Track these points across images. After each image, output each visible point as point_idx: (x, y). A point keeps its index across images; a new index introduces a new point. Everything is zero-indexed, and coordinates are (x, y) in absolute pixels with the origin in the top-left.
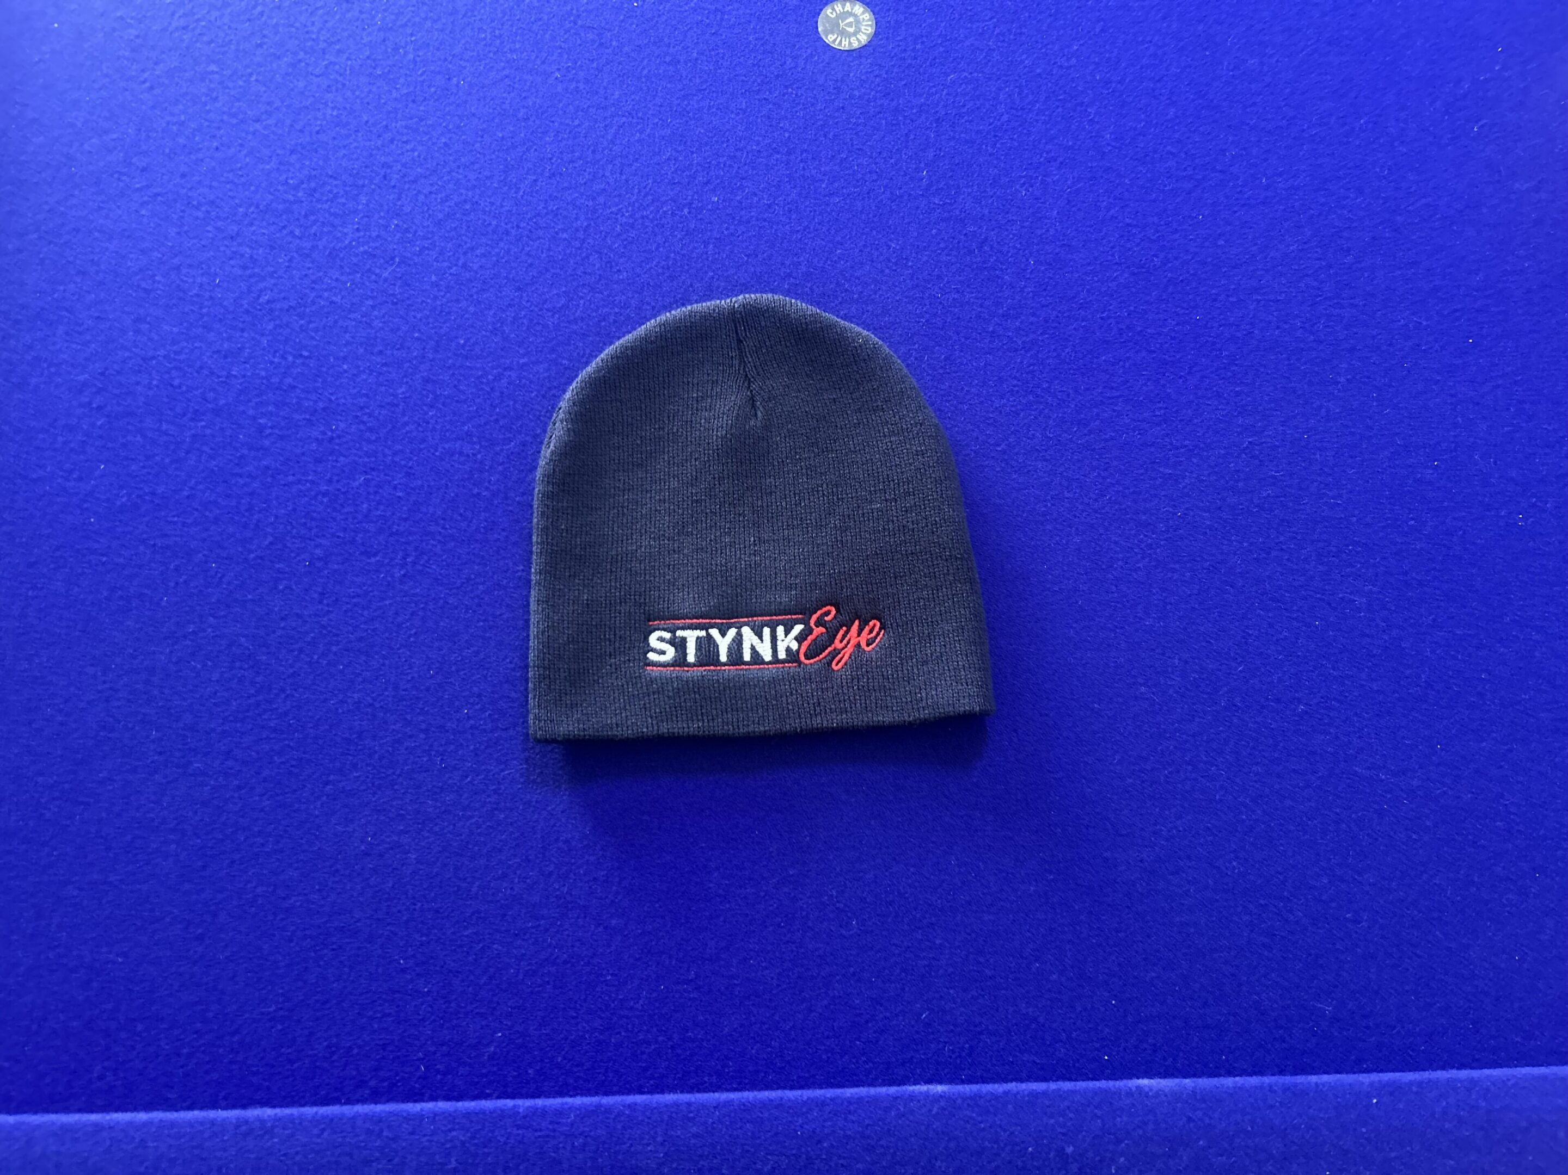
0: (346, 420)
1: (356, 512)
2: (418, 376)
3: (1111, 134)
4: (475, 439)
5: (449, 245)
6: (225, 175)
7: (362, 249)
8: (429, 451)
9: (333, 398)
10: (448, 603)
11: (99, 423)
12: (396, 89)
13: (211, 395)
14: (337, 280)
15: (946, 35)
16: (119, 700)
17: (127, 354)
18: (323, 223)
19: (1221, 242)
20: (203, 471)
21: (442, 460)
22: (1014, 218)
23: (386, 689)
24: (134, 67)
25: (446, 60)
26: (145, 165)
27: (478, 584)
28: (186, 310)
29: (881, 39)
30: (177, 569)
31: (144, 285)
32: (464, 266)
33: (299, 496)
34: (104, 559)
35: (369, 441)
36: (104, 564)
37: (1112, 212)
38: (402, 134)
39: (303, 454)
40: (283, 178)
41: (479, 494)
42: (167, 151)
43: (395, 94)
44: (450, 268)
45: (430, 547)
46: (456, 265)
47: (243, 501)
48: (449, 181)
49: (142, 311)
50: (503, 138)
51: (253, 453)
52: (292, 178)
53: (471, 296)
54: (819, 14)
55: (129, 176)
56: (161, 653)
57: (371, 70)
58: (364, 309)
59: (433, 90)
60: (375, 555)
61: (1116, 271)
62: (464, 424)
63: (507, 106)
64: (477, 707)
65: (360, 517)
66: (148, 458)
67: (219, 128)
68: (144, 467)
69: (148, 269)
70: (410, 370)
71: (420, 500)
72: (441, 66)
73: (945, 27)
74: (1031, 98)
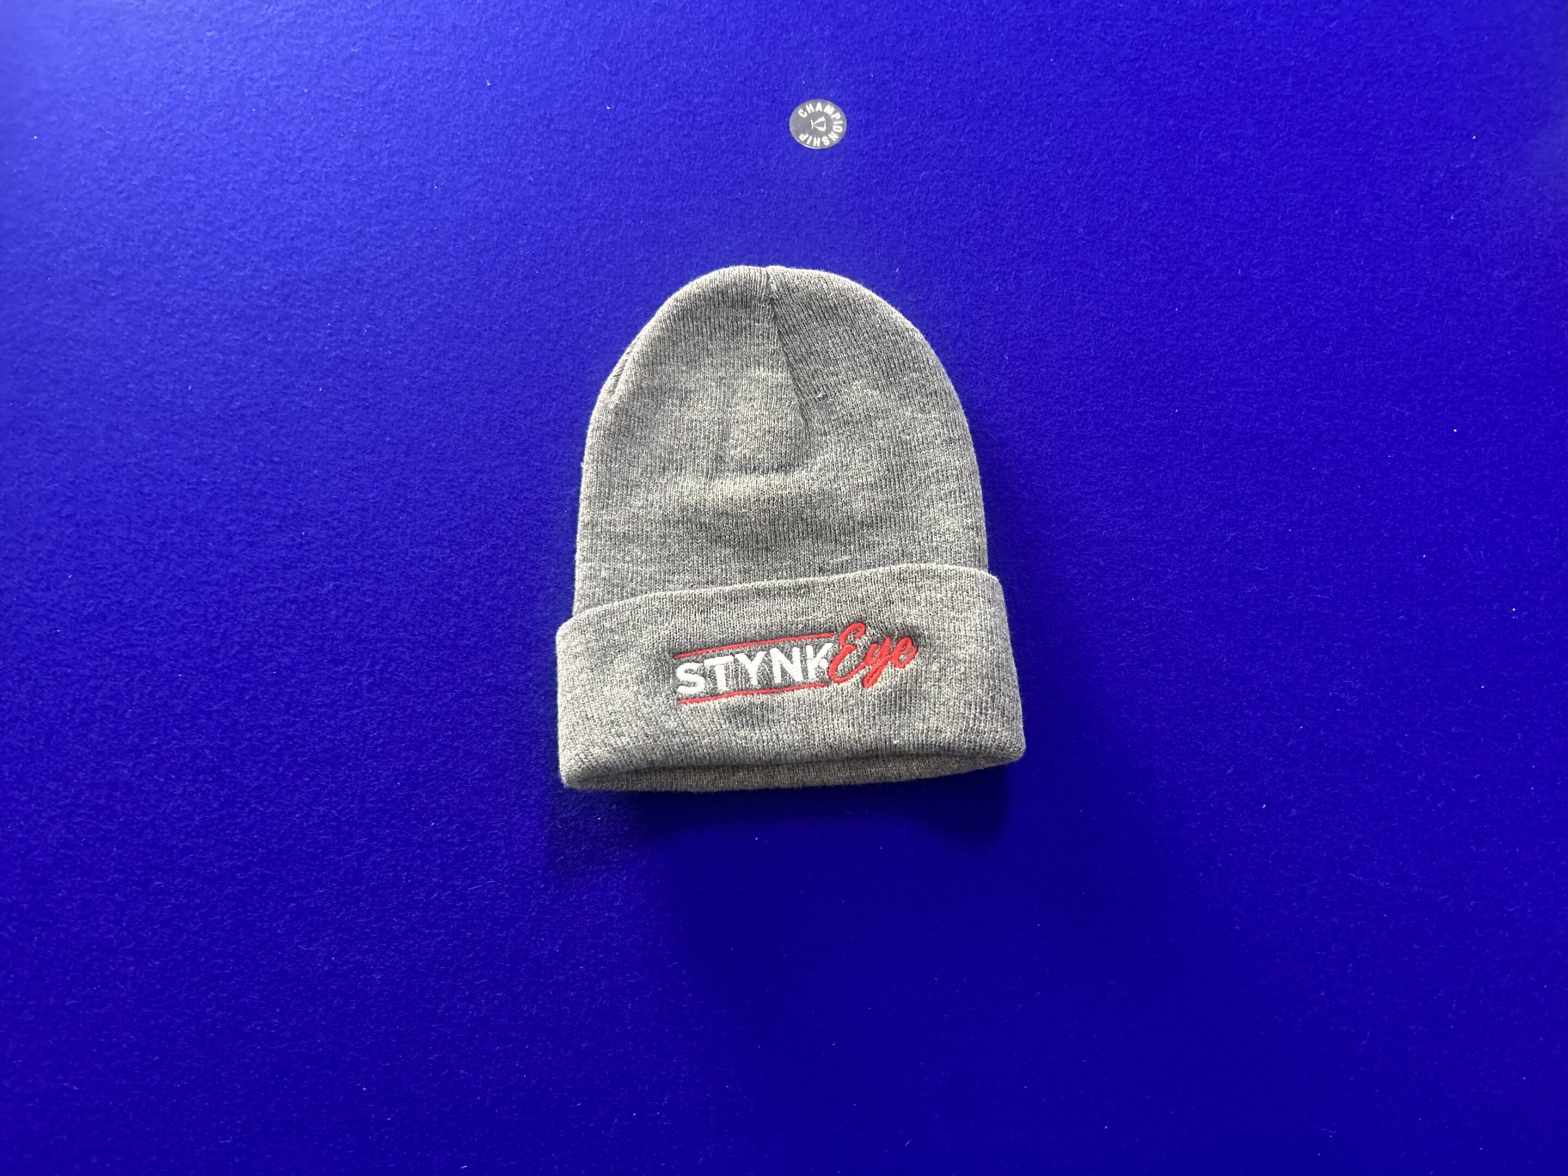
0: (316, 526)
1: (324, 619)
2: (389, 481)
3: (1084, 228)
4: (446, 544)
5: (421, 349)
6: (200, 282)
7: (334, 353)
8: (399, 556)
9: (303, 504)
10: (415, 712)
11: (68, 532)
12: (371, 195)
13: (180, 503)
14: (308, 385)
15: (917, 134)
16: (80, 816)
17: (98, 462)
18: (296, 328)
19: (1198, 335)
20: (171, 579)
21: (412, 565)
22: (988, 314)
23: (352, 802)
24: (112, 178)
25: (419, 165)
26: (119, 273)
27: (446, 691)
28: (158, 417)
29: (853, 138)
30: (142, 680)
31: (116, 392)
32: (437, 369)
33: (268, 604)
34: (70, 671)
35: (338, 547)
36: (68, 675)
37: (1087, 306)
38: (376, 239)
39: (272, 561)
40: (257, 284)
41: (449, 599)
42: (143, 259)
43: (369, 201)
44: (423, 371)
45: (398, 654)
46: (429, 368)
47: (211, 610)
48: (422, 285)
49: (113, 419)
50: (476, 241)
51: (221, 561)
52: (266, 285)
53: (443, 399)
54: (790, 114)
55: (104, 285)
56: (124, 767)
57: (346, 177)
58: (335, 413)
59: (406, 195)
60: (343, 663)
61: (1092, 365)
62: (435, 528)
63: (481, 210)
64: (444, 820)
65: (328, 625)
66: (116, 567)
67: (195, 236)
68: (111, 577)
69: (121, 377)
70: (381, 475)
71: (389, 606)
72: (415, 172)
73: (916, 125)
74: (1003, 194)
